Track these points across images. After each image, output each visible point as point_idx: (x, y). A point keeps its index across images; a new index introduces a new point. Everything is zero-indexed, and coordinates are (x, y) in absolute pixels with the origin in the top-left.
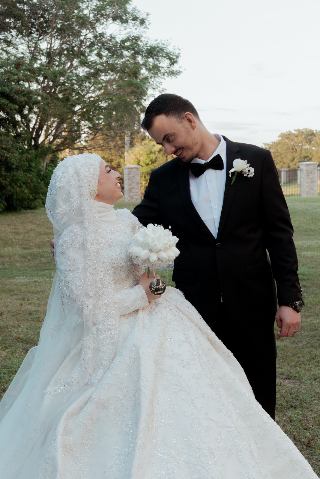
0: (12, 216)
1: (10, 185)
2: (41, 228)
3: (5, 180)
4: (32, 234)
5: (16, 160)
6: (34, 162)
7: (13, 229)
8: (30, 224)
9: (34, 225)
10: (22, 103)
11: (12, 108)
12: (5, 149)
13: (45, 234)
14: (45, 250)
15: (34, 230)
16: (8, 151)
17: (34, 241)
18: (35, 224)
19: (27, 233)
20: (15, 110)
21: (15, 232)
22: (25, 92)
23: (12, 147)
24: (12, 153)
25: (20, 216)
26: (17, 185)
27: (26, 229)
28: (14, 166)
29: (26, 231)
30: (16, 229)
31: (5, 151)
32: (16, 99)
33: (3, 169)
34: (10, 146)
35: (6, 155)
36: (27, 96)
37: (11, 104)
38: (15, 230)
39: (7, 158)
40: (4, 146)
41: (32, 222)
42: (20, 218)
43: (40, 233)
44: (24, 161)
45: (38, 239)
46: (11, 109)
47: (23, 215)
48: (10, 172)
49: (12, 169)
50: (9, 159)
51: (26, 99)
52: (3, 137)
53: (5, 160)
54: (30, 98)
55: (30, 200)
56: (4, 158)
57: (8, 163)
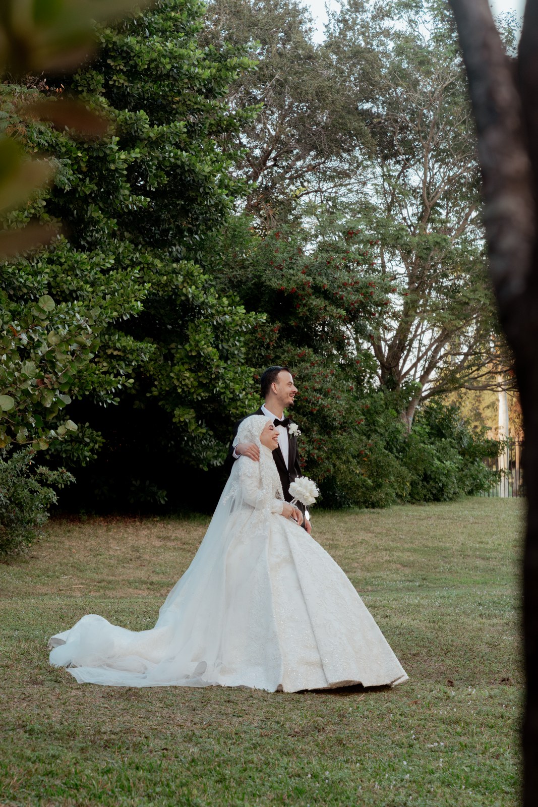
0: (332, 517)
1: (328, 458)
2: (382, 540)
3: (319, 449)
4: (361, 549)
5: (339, 412)
6: (382, 416)
7: (327, 539)
8: (362, 533)
9: (370, 535)
10: (353, 304)
11: (334, 315)
12: (319, 391)
13: (386, 550)
14: (376, 574)
15: (367, 542)
16: (325, 396)
17: (361, 560)
18: (372, 532)
19: (353, 546)
20: (340, 317)
21: (330, 545)
22: (360, 284)
23: (332, 387)
24: (333, 398)
25: (347, 519)
26: (341, 459)
27: (353, 541)
28: (336, 424)
29: (352, 544)
30: (333, 540)
31: (318, 395)
32: (341, 298)
33: (315, 428)
34: (329, 385)
35: (320, 401)
36: (364, 291)
37: (333, 307)
38: (331, 542)
39: (322, 408)
40: (318, 386)
41: (367, 530)
42: (346, 523)
43: (377, 548)
44: (357, 414)
45: (369, 558)
46: (331, 316)
47: (353, 516)
48: (328, 434)
49: (333, 428)
50: (326, 409)
51: (361, 297)
52: (316, 368)
53: (318, 411)
54: (368, 296)
55: (367, 489)
56: (318, 408)
57: (324, 417)
